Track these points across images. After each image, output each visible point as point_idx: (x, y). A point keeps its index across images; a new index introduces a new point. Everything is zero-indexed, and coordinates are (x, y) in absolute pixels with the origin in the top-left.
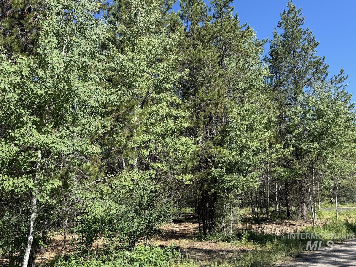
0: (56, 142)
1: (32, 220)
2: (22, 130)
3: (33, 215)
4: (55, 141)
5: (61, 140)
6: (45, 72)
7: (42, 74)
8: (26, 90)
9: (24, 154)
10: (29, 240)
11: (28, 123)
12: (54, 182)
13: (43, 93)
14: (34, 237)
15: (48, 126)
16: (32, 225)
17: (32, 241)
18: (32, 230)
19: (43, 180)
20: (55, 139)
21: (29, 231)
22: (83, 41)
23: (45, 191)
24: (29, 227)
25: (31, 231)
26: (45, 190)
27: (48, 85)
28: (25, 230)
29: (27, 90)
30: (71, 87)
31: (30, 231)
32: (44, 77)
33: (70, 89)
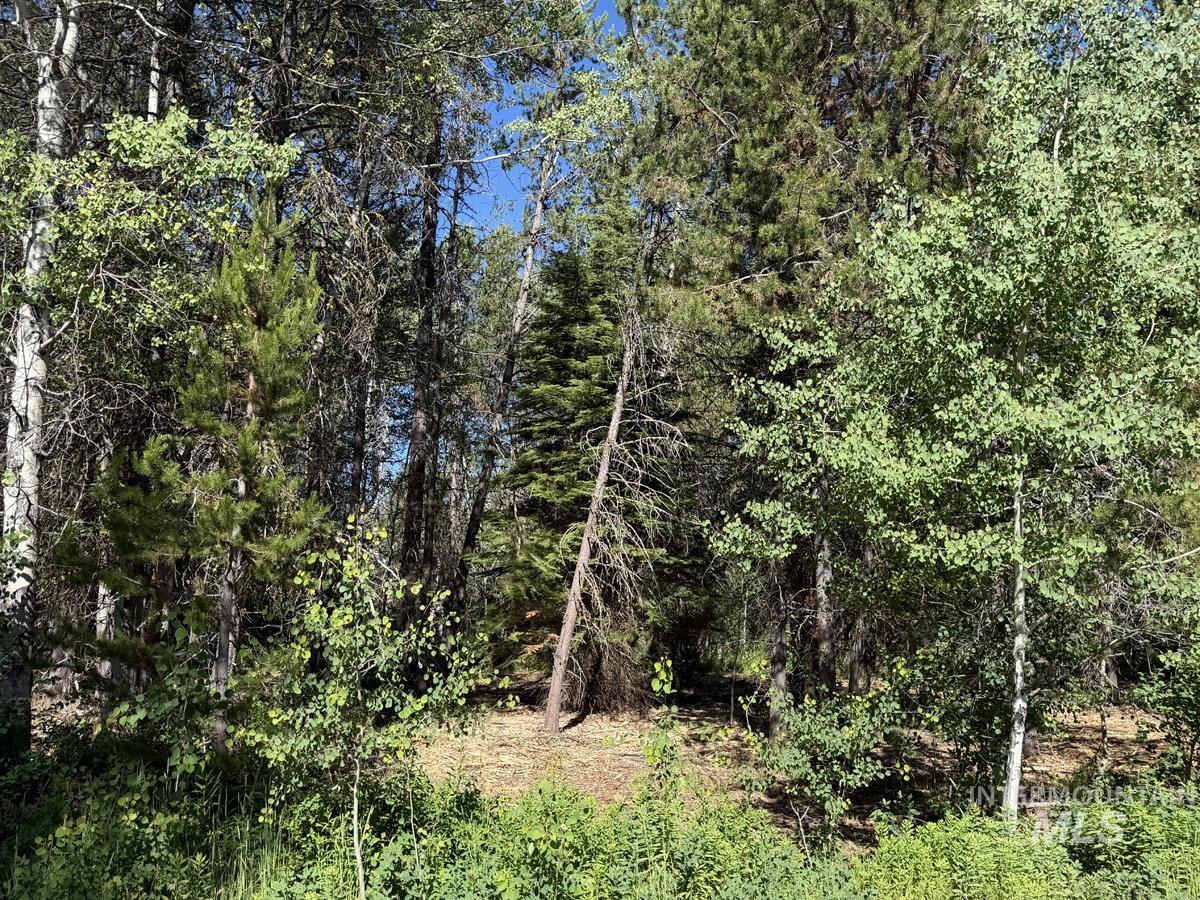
0: (1078, 423)
1: (1018, 653)
2: (969, 401)
3: (1020, 641)
4: (1074, 419)
5: (1093, 415)
6: (1016, 224)
7: (1010, 232)
8: (962, 290)
9: (982, 466)
10: (1016, 711)
11: (985, 377)
12: (1080, 545)
13: (1011, 288)
14: (1029, 704)
15: (1043, 380)
16: (1019, 669)
17: (1025, 715)
18: (1019, 682)
19: (1048, 540)
20: (1075, 414)
21: (1011, 683)
22: (1120, 98)
23: (1060, 571)
24: (1010, 674)
25: (1018, 686)
26: (1058, 567)
27: (1031, 259)
28: (1001, 680)
29: (967, 288)
30: (1103, 248)
31: (1015, 686)
32: (1016, 238)
33: (1099, 258)
